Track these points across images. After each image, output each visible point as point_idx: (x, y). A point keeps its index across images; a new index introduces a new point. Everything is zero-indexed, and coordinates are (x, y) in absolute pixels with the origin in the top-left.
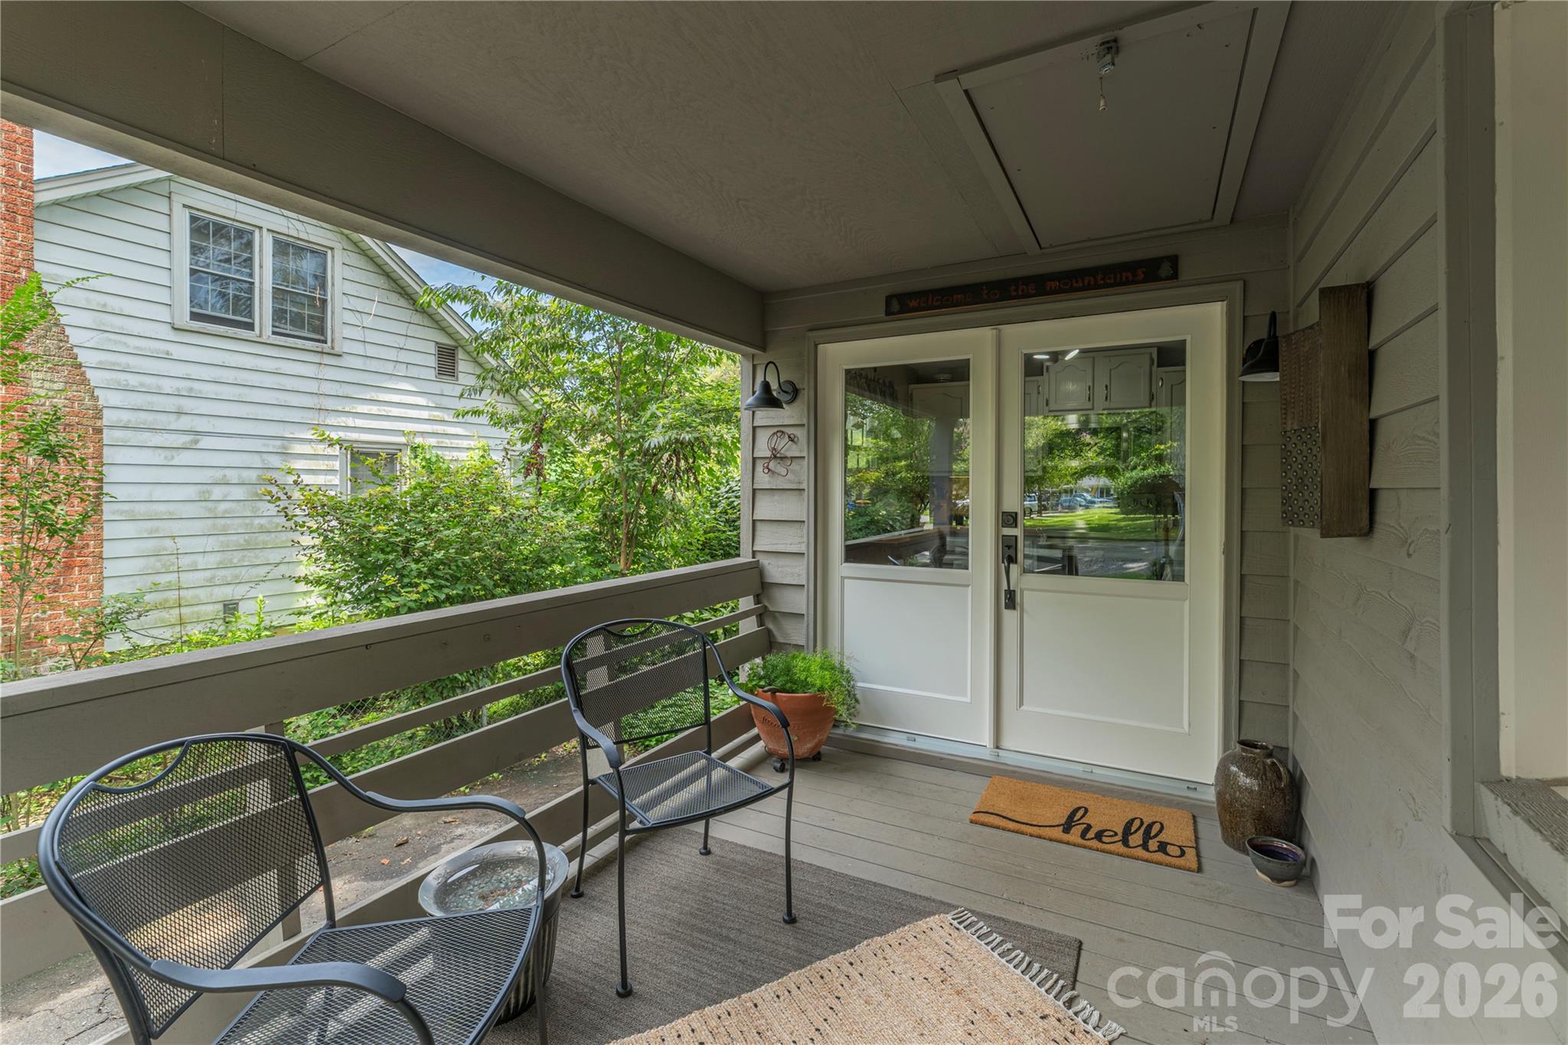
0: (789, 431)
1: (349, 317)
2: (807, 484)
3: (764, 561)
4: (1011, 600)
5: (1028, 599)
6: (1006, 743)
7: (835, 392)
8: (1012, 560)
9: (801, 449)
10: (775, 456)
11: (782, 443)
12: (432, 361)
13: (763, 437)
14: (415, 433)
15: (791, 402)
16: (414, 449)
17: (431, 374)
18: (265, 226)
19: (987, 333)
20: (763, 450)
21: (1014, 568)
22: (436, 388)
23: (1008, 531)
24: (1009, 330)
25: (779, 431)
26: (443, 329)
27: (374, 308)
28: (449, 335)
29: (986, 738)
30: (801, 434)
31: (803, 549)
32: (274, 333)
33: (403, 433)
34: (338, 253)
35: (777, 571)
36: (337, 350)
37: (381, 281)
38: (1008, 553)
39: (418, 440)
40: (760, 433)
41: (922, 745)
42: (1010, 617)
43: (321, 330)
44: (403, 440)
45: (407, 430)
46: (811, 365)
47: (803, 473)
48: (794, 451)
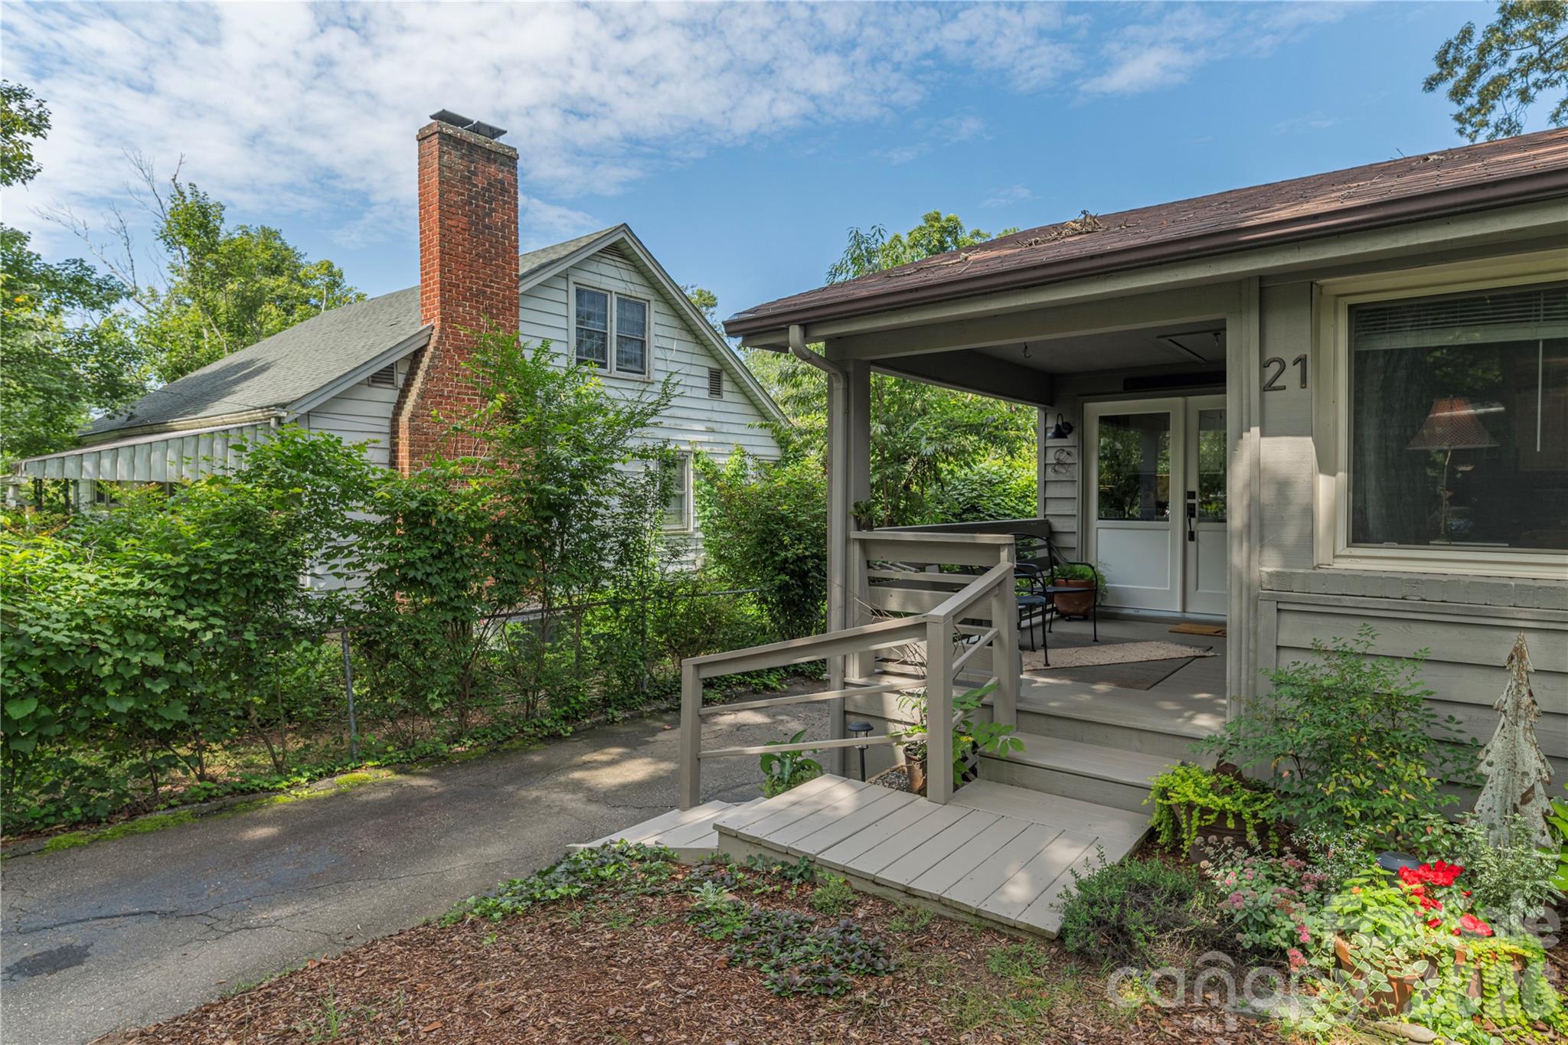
0: (1067, 449)
1: (659, 353)
2: (1078, 476)
3: (1051, 520)
4: (1192, 536)
5: (1201, 536)
6: (1189, 609)
7: (1093, 428)
8: (1193, 515)
9: (1075, 459)
10: (1059, 463)
11: (1063, 457)
12: (706, 383)
13: (1051, 454)
14: (696, 443)
15: (1069, 433)
16: (696, 455)
17: (705, 394)
18: (614, 290)
19: (1180, 400)
20: (1051, 459)
21: (1193, 520)
22: (707, 405)
23: (1190, 501)
24: (1191, 399)
25: (1061, 449)
26: (713, 357)
27: (675, 345)
28: (717, 361)
29: (1179, 608)
30: (1074, 451)
31: (1075, 512)
32: (618, 369)
33: (689, 443)
34: (653, 304)
35: (1058, 525)
36: (652, 379)
37: (675, 322)
38: (1190, 511)
39: (698, 449)
40: (1048, 450)
41: (1141, 613)
42: (1191, 545)
43: (643, 366)
44: (688, 448)
45: (692, 440)
46: (1080, 414)
47: (1076, 472)
48: (1070, 460)
